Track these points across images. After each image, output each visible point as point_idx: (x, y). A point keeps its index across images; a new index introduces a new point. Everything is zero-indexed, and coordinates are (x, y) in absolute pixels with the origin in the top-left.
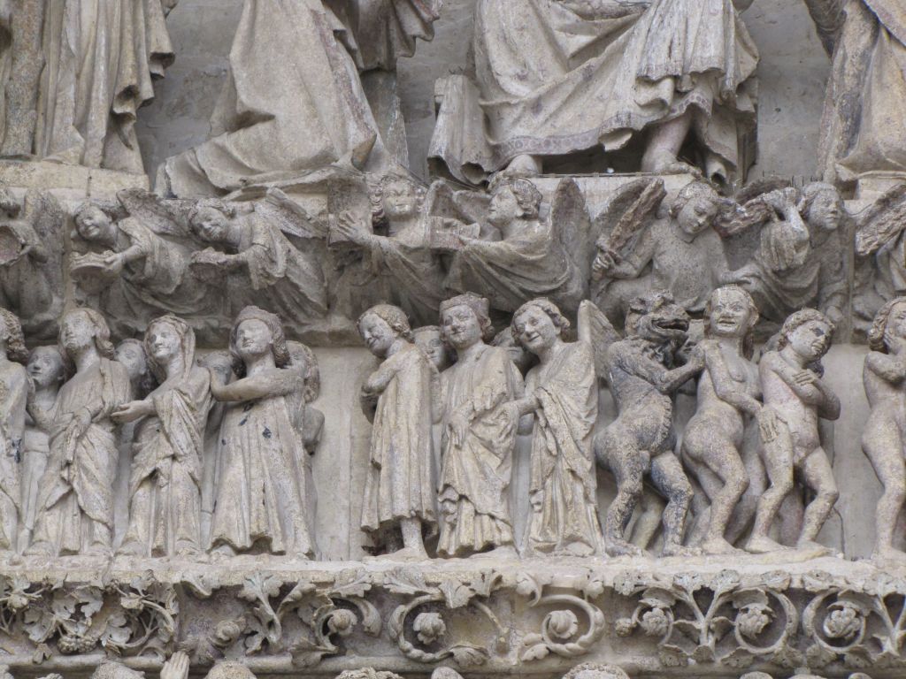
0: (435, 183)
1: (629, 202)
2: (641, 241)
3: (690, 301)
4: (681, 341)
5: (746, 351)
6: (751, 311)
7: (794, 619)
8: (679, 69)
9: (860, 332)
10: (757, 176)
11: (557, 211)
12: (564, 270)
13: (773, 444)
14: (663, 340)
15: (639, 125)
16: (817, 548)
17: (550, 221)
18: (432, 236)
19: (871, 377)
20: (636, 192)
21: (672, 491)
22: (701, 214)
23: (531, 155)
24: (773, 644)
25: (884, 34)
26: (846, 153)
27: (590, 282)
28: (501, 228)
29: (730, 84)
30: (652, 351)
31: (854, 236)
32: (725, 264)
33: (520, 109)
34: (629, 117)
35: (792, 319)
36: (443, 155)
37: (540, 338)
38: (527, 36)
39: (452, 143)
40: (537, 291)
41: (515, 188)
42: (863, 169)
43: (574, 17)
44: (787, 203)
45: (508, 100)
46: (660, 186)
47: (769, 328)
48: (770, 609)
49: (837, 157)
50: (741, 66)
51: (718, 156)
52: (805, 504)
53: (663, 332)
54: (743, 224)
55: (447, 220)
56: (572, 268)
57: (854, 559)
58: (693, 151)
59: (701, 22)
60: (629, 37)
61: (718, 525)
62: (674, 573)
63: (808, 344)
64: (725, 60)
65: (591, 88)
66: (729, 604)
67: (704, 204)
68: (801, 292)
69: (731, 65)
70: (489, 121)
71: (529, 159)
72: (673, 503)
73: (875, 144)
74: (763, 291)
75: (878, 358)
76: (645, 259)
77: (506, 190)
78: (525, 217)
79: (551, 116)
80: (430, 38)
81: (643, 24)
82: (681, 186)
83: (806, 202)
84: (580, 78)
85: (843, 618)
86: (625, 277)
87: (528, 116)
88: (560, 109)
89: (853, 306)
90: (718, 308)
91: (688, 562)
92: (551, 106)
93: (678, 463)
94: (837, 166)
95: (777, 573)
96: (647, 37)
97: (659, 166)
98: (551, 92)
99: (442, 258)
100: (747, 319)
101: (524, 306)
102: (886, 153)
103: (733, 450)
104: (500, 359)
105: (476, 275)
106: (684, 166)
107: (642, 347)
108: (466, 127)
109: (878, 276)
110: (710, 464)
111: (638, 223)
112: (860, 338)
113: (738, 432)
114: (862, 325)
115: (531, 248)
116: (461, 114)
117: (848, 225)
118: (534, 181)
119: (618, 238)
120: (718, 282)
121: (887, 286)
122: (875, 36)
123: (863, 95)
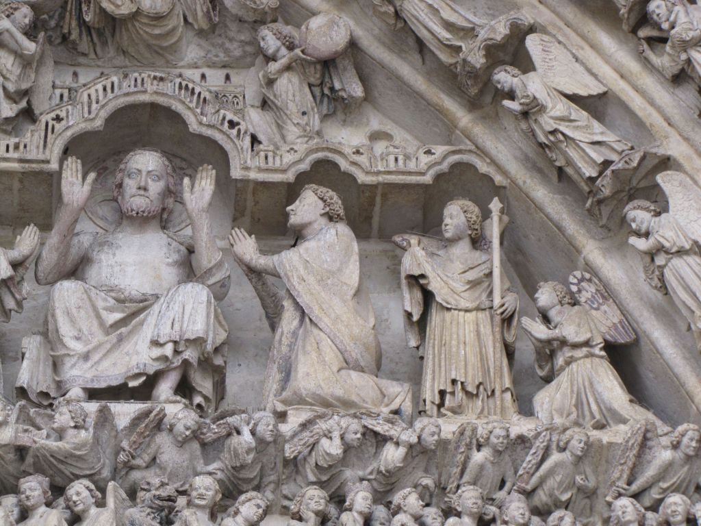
0: (19, 403)
1: (142, 420)
2: (149, 445)
3: (179, 484)
4: (171, 509)
5: (213, 517)
6: (217, 492)
8: (178, 337)
9: (285, 507)
10: (224, 406)
11: (96, 424)
12: (99, 461)
14: (161, 509)
15: (151, 371)
17: (91, 430)
18: (16, 437)
20: (147, 414)
22: (187, 429)
23: (82, 388)
25: (307, 320)
26: (281, 394)
27: (115, 470)
28: (60, 434)
29: (209, 348)
30: (153, 515)
31: (284, 446)
32: (202, 461)
33: (76, 358)
34: (145, 366)
35: (243, 497)
36: (25, 386)
37: (82, 505)
38: (82, 313)
39: (32, 378)
40: (81, 474)
41: (70, 408)
42: (291, 404)
43: (112, 302)
44: (242, 424)
45: (68, 352)
46: (162, 410)
47: (228, 503)
49: (275, 396)
50: (217, 336)
51: (200, 392)
53: (160, 503)
54: (214, 436)
55: (26, 427)
56: (104, 461)
58: (184, 389)
59: (193, 308)
60: (147, 315)
63: (252, 514)
64: (207, 332)
65: (122, 347)
67: (190, 423)
68: (248, 481)
69: (211, 335)
70: (56, 365)
71: (80, 390)
73: (299, 389)
74: (225, 480)
75: (295, 524)
76: (152, 456)
77: (64, 409)
78: (76, 427)
79: (95, 363)
80: (20, 311)
81: (156, 308)
82: (176, 411)
83: (254, 424)
84: (115, 340)
86: (138, 468)
87: (81, 362)
88: (101, 359)
89: (281, 491)
90: (196, 489)
92: (96, 357)
94: (275, 402)
96: (158, 316)
97: (163, 397)
98: (96, 348)
99: (21, 451)
100: (214, 497)
101: (72, 484)
102: (306, 395)
104: (56, 517)
105: (43, 463)
106: (178, 398)
107: (147, 512)
108: (41, 368)
109: (297, 472)
111: (148, 433)
112: (285, 511)
114: (286, 503)
115: (79, 447)
116: (38, 359)
117: (280, 440)
118: (83, 404)
119: (135, 442)
120: (196, 472)
121: (303, 479)
122: (302, 321)
123: (293, 357)
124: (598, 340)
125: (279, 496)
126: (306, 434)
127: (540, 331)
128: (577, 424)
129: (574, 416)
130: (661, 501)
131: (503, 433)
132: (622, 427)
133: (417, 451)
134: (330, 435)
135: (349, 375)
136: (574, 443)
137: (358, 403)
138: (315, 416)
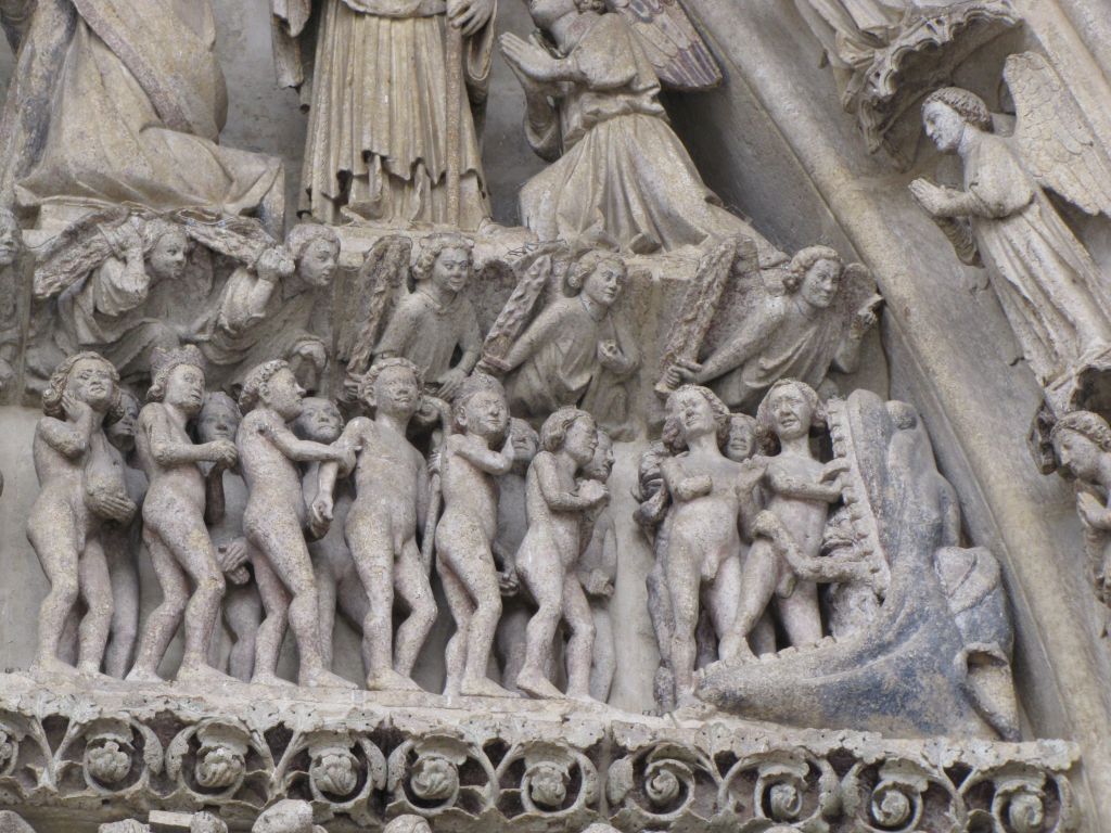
9: (33, 393)
19: (43, 447)
25: (83, 29)
26: (28, 172)
31: (33, 274)
42: (48, 193)
49: (17, 175)
57: (9, 671)
73: (64, 163)
75: (53, 426)
89: (25, 360)
94: (16, 187)
102: (77, 174)
109: (58, 324)
112: (33, 399)
114: (35, 384)
117: (25, 260)
121: (69, 338)
122: (72, 30)
123: (53, 101)
124: (649, 81)
125: (21, 371)
126: (76, 251)
127: (537, 61)
128: (604, 242)
129: (597, 228)
130: (760, 394)
131: (461, 257)
132: (691, 250)
133: (293, 289)
134: (123, 253)
135: (163, 138)
136: (597, 278)
137: (179, 192)
138: (94, 217)
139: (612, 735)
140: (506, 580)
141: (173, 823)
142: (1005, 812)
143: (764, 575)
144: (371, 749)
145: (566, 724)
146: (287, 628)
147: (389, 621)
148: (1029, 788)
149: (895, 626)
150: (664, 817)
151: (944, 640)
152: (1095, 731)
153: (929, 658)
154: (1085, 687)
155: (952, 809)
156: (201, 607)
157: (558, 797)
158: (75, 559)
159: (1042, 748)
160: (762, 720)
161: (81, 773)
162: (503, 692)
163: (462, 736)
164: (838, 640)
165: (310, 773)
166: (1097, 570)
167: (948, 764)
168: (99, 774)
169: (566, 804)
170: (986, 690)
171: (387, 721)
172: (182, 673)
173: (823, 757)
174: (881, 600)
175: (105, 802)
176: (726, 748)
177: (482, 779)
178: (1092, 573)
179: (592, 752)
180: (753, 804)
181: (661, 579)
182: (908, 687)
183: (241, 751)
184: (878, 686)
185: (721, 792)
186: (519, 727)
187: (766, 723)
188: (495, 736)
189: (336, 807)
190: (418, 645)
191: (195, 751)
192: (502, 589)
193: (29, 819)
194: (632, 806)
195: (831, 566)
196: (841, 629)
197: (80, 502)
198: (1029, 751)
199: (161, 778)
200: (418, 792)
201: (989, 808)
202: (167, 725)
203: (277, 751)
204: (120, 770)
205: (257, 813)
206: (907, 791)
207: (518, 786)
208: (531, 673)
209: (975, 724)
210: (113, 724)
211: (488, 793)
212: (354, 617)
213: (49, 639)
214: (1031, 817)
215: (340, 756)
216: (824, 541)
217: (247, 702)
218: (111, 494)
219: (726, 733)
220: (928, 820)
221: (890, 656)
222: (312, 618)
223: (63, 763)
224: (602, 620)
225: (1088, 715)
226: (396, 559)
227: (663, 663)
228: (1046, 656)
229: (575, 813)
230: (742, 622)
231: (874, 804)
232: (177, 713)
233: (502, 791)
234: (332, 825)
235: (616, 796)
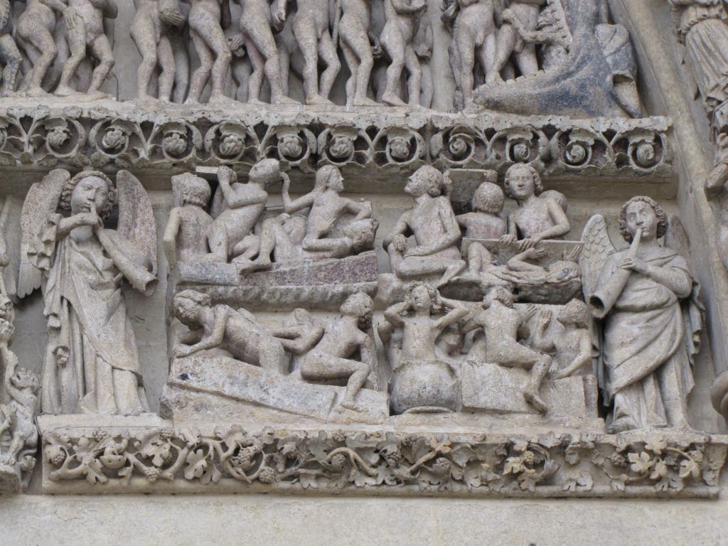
7: (83, 137)
13: (74, 30)
16: (100, 94)
21: (9, 58)
24: (70, 152)
48: (68, 130)
52: (94, 67)
57: (123, 101)
61: (37, 80)
62: (7, 107)
66: (43, 126)
72: (9, 65)
85: (114, 136)
91: (17, 100)
93: (13, 41)
95: (73, 108)
103: (49, 34)
110: (34, 42)
113: (51, 23)
139: (431, 122)
140: (376, 50)
141: (208, 172)
142: (634, 154)
143: (507, 41)
144: (308, 133)
145: (408, 117)
146: (264, 78)
147: (316, 70)
148: (646, 140)
149: (576, 63)
150: (459, 163)
151: (600, 69)
152: (680, 110)
153: (593, 79)
154: (674, 89)
155: (607, 153)
156: (220, 66)
157: (405, 154)
158: (155, 45)
159: (652, 120)
160: (509, 112)
161: (161, 151)
162: (375, 104)
163: (355, 125)
164: (546, 71)
165: (278, 147)
166: (677, 27)
167: (604, 130)
168: (170, 150)
169: (409, 158)
170: (623, 94)
171: (316, 119)
172: (212, 100)
173: (540, 129)
174: (568, 51)
175: (174, 165)
176: (490, 127)
177: (366, 146)
178: (675, 28)
179: (422, 131)
180: (505, 155)
181: (455, 48)
182: (582, 93)
183: (243, 137)
184: (567, 93)
185: (488, 149)
186: (384, 121)
187: (511, 114)
188: (371, 124)
189: (291, 163)
190: (331, 82)
191: (219, 137)
192: (373, 55)
193: (136, 175)
194: (443, 157)
195: (542, 36)
196: (548, 67)
197: (156, 17)
198: (646, 123)
199: (202, 151)
200: (334, 154)
201: (626, 152)
202: (204, 124)
203: (261, 137)
204: (181, 148)
205: (251, 167)
206: (584, 145)
207: (384, 150)
208: (389, 94)
209: (618, 111)
210: (176, 125)
211: (369, 154)
212: (299, 72)
213: (143, 85)
214: (648, 155)
215: (293, 137)
216: (538, 24)
217: (244, 112)
218: (172, 12)
219: (490, 119)
220: (596, 160)
221: (573, 78)
222: (276, 70)
223: (152, 146)
224: (426, 69)
225: (675, 103)
226: (319, 40)
227: (457, 89)
228: (653, 76)
229: (414, 162)
230: (497, 65)
231: (567, 152)
232: (209, 118)
233: (376, 152)
234: (291, 173)
235: (435, 152)
